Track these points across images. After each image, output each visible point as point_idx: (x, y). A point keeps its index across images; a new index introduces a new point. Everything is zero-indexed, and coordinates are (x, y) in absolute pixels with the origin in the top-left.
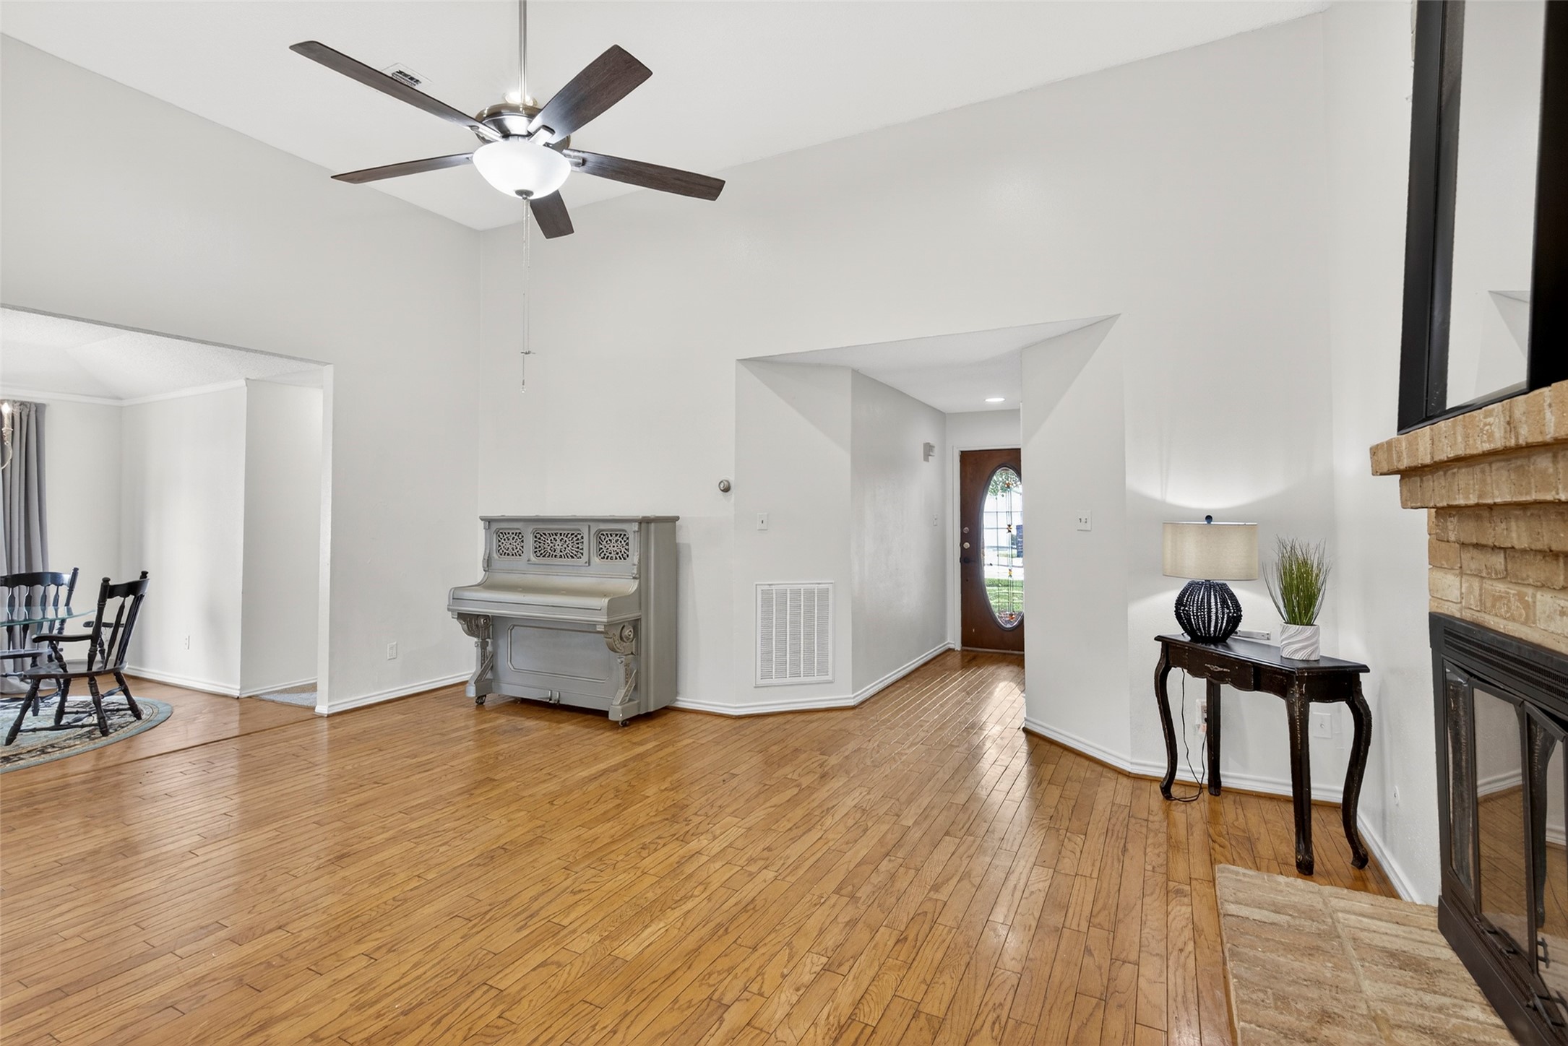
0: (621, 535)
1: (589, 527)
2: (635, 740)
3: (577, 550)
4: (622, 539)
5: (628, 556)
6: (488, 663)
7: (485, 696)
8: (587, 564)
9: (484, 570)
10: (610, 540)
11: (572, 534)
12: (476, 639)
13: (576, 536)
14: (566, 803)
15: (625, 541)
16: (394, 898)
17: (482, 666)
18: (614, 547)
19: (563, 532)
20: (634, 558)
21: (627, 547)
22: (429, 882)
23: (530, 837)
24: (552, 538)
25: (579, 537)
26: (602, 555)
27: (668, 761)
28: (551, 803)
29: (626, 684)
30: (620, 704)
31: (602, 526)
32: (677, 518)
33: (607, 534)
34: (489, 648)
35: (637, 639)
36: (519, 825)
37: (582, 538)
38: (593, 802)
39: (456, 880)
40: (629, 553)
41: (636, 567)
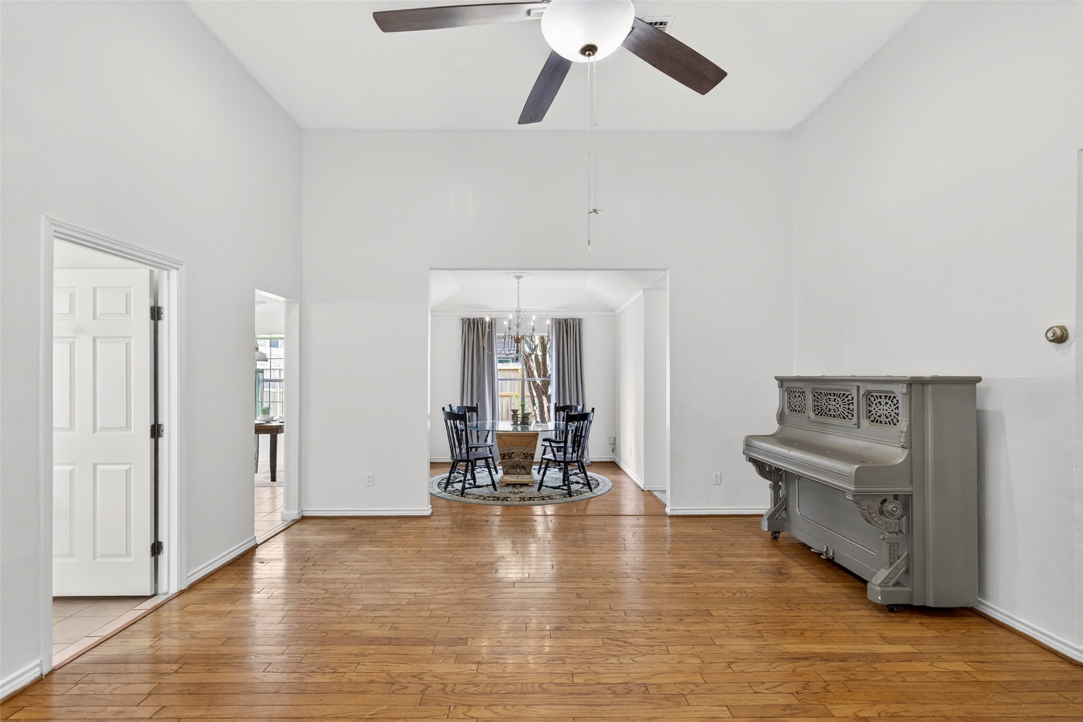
0: (890, 397)
1: (858, 387)
2: (887, 634)
3: (848, 411)
4: (892, 402)
5: (898, 421)
6: (781, 504)
7: (779, 532)
8: (856, 426)
9: (779, 424)
10: (879, 402)
11: (844, 395)
12: (770, 482)
13: (847, 397)
14: (742, 671)
15: (895, 405)
16: (541, 684)
17: (775, 506)
18: (884, 409)
19: (836, 392)
20: (903, 425)
21: (897, 411)
22: (574, 684)
23: (676, 690)
24: (827, 397)
25: (850, 398)
26: (872, 418)
27: (904, 681)
28: (729, 664)
29: (891, 564)
30: (880, 585)
31: (871, 387)
32: (979, 379)
33: (876, 396)
34: (781, 493)
35: (908, 518)
36: (681, 672)
37: (853, 398)
38: (767, 686)
39: (586, 696)
40: (900, 418)
41: (903, 435)
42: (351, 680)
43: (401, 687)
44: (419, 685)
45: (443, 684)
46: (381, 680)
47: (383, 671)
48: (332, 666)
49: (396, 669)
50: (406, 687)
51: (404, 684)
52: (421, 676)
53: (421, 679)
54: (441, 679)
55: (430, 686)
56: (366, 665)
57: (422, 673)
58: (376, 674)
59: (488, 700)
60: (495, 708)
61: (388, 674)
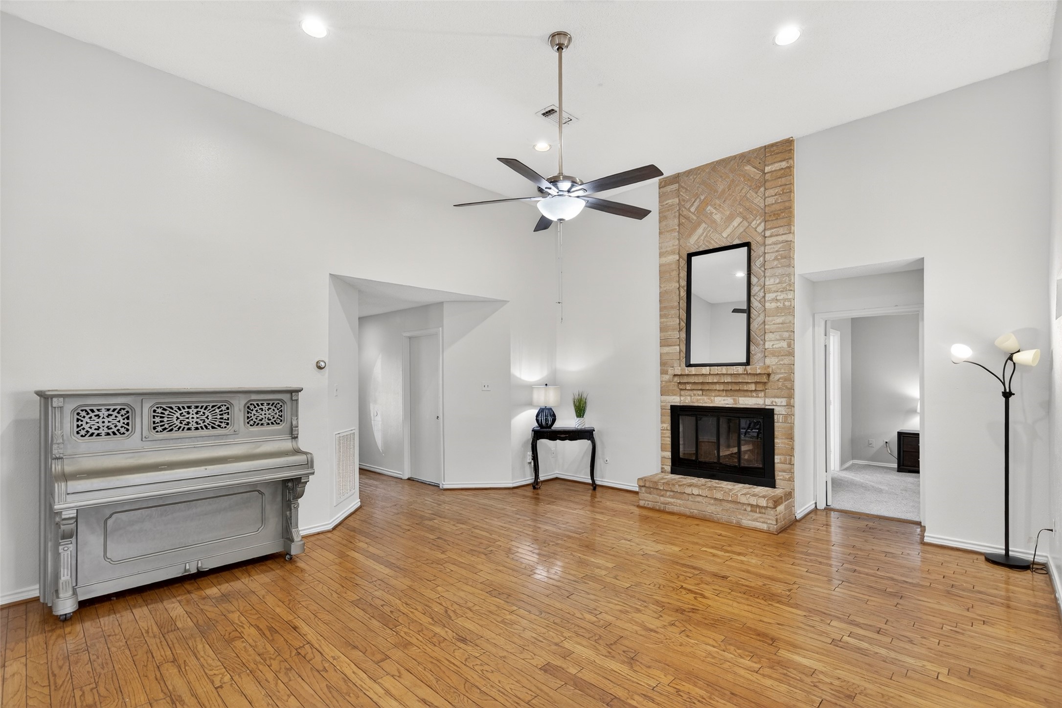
0: (273, 404)
3: (220, 421)
4: (275, 407)
8: (236, 432)
15: (278, 409)
18: (265, 414)
20: (294, 421)
21: (280, 414)
24: (183, 411)
26: (251, 422)
31: (255, 397)
40: (283, 419)
42: (665, 676)
43: (628, 653)
44: (614, 649)
45: (596, 643)
46: (640, 665)
47: (635, 671)
48: (679, 699)
49: (624, 669)
50: (624, 652)
51: (624, 654)
52: (607, 654)
53: (609, 653)
54: (595, 646)
55: (606, 644)
56: (647, 684)
57: (606, 656)
58: (643, 672)
59: (579, 622)
60: (580, 616)
61: (632, 667)
